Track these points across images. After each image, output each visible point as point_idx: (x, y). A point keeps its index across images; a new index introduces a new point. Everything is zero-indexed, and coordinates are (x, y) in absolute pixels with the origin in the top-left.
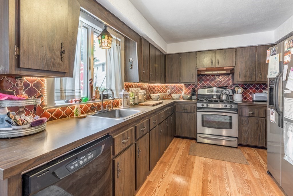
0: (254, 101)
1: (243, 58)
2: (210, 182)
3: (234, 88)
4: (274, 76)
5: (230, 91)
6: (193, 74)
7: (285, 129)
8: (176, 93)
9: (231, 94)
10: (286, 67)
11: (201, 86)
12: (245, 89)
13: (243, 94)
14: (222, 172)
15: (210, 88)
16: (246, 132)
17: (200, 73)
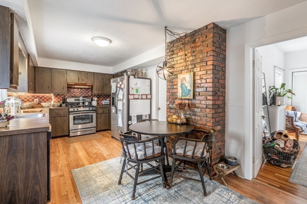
0: (103, 105)
1: (98, 79)
2: (88, 149)
3: (93, 97)
4: (114, 92)
5: (90, 99)
6: (64, 87)
7: (118, 114)
8: (45, 102)
9: (91, 101)
10: (118, 89)
11: (69, 96)
12: (98, 98)
13: (97, 101)
14: (92, 144)
15: (76, 97)
16: (100, 123)
17: (70, 86)
